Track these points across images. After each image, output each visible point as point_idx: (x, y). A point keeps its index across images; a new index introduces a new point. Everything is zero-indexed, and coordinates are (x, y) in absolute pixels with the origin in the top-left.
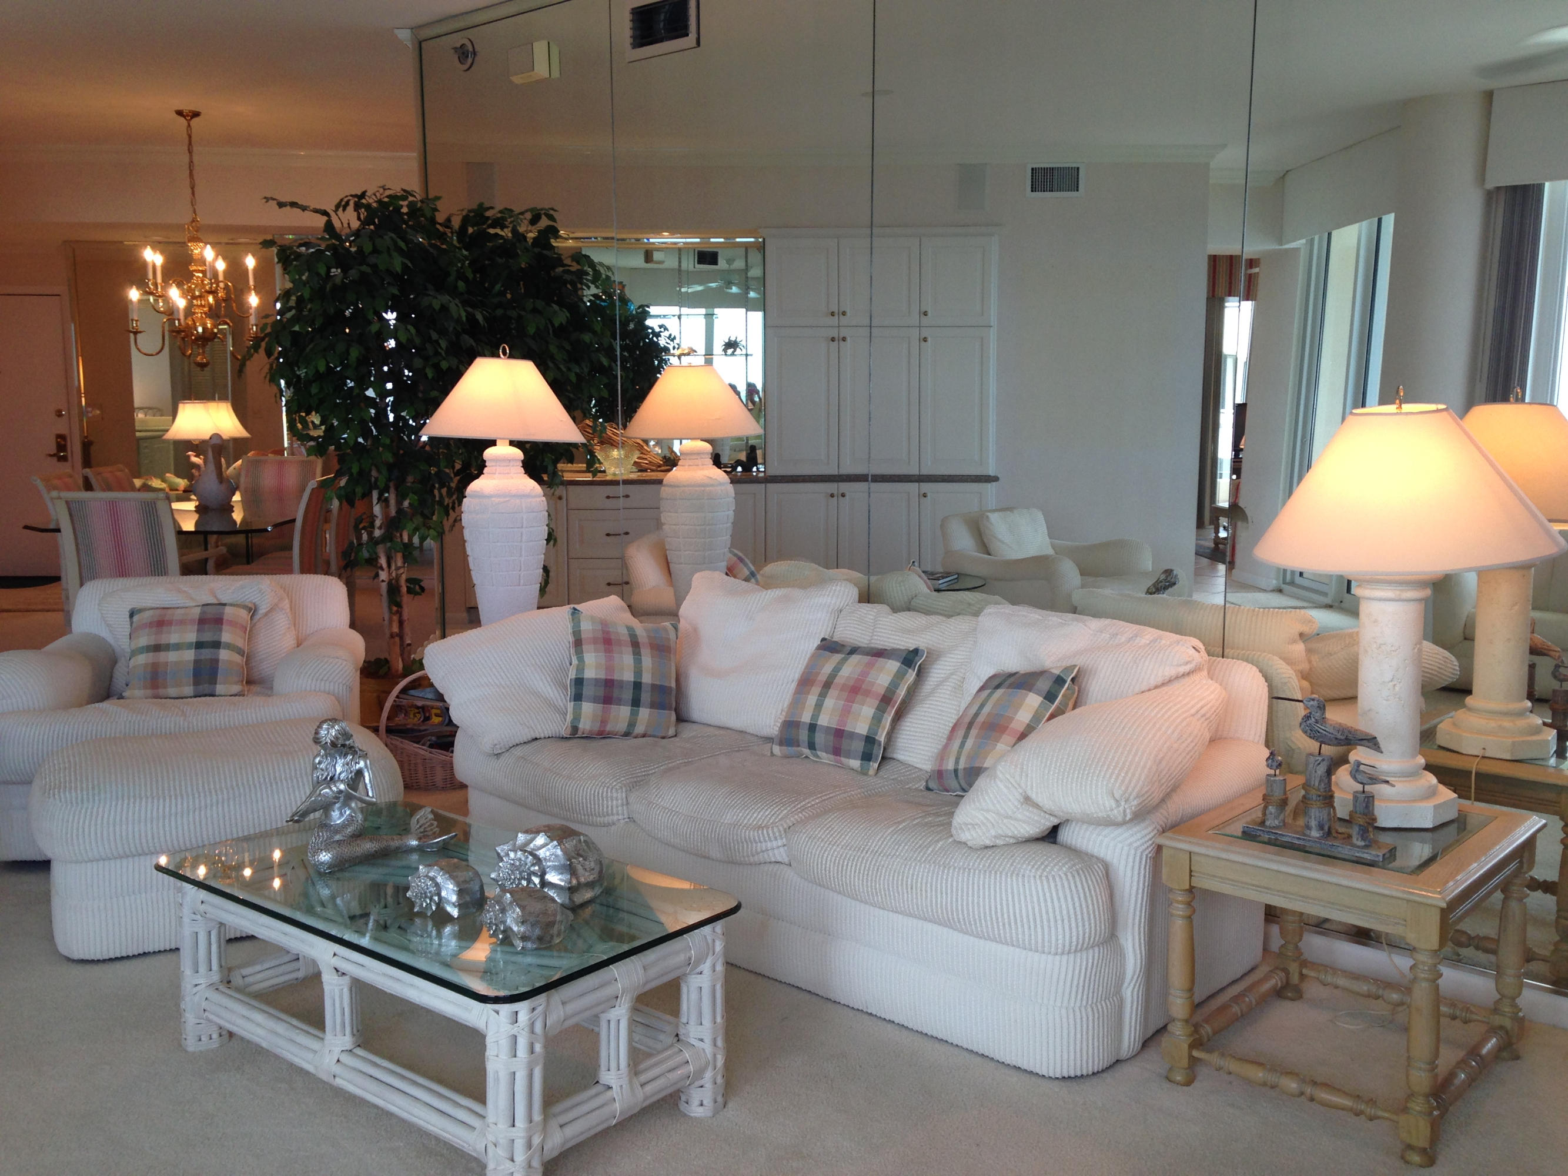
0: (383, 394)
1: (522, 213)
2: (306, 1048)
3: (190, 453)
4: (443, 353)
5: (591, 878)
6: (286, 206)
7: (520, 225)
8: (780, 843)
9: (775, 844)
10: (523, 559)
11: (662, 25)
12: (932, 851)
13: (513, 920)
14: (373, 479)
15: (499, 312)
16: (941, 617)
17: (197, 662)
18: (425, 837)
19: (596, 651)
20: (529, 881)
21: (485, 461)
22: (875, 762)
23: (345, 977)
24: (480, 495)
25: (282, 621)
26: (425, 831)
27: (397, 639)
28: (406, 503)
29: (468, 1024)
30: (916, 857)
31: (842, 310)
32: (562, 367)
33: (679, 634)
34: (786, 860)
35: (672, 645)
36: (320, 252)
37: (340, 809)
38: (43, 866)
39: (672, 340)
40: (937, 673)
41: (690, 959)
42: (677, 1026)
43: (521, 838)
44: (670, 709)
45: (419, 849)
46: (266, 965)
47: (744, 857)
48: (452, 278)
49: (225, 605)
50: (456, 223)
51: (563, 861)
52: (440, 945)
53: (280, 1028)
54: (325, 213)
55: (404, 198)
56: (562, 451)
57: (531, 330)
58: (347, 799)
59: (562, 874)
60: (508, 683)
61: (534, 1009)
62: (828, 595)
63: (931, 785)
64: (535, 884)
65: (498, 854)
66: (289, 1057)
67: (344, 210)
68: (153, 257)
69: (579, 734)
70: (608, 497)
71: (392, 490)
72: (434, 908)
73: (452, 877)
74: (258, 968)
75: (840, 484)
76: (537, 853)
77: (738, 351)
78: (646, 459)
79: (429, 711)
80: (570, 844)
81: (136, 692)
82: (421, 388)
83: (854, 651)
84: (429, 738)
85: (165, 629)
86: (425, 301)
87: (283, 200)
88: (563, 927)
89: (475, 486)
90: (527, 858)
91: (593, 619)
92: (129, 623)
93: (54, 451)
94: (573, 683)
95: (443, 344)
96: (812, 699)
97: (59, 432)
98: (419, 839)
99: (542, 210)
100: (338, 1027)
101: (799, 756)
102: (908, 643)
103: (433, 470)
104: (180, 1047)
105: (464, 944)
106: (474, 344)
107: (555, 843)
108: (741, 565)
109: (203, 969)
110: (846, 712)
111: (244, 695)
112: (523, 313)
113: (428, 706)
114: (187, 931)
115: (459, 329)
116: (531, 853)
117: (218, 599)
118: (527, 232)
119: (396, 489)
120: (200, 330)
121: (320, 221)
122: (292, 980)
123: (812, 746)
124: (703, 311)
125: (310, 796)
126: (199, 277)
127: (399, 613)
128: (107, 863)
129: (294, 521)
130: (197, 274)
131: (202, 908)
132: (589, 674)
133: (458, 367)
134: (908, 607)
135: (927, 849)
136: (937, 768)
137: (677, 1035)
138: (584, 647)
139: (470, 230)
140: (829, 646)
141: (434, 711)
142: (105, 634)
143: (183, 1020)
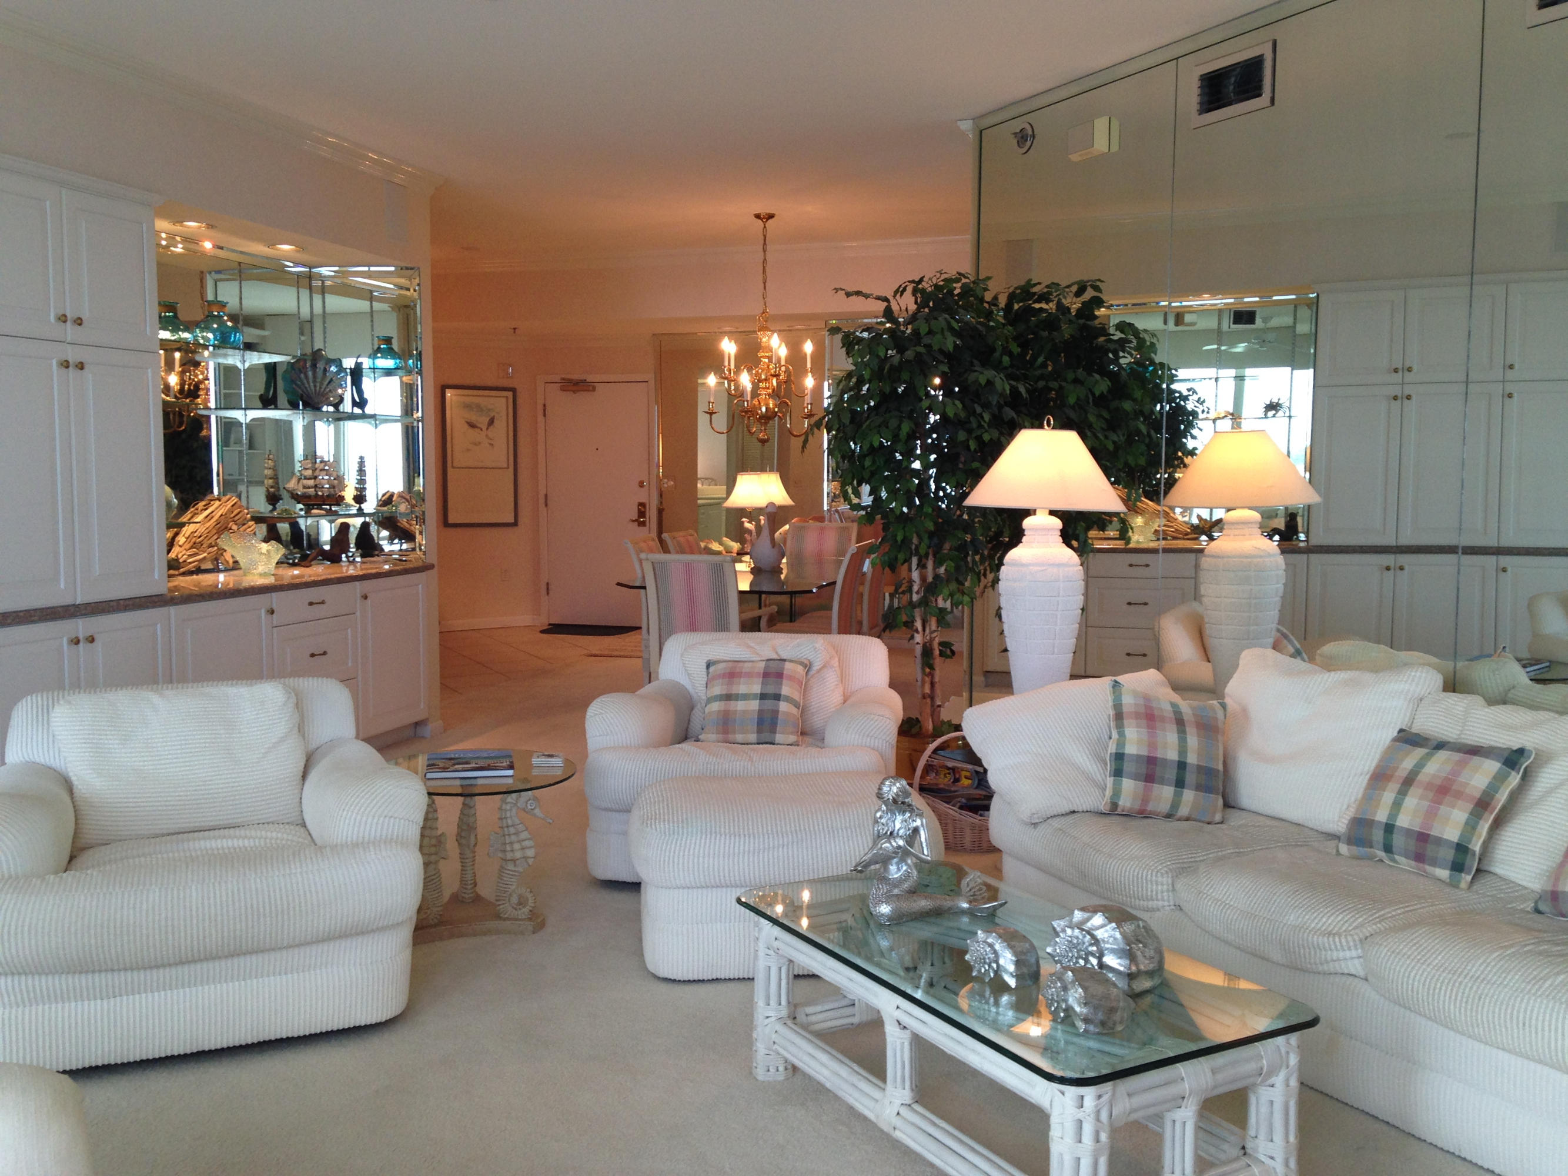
0: (926, 466)
1: (1068, 287)
2: (867, 1095)
3: (744, 519)
4: (986, 426)
5: (1151, 967)
6: (852, 295)
7: (1065, 298)
8: (1354, 953)
9: (1348, 954)
10: (1058, 628)
11: (1231, 88)
12: (1551, 985)
13: (1075, 998)
14: (913, 547)
15: (1041, 384)
16: (1552, 714)
17: (761, 712)
18: (975, 900)
19: (1138, 726)
20: (1087, 961)
21: (1024, 530)
22: (1469, 873)
23: (906, 1031)
24: (1015, 564)
25: (831, 678)
26: (974, 895)
27: (928, 701)
28: (942, 570)
29: (1030, 1099)
30: (1530, 990)
31: (1407, 365)
32: (1099, 435)
33: (1228, 715)
34: (1362, 974)
35: (1220, 725)
36: (879, 335)
37: (898, 864)
38: (635, 887)
39: (1201, 404)
40: (1546, 779)
41: (1262, 1069)
42: (1244, 1138)
43: (1078, 915)
44: (1217, 794)
45: (970, 912)
46: (827, 1007)
47: (1311, 964)
48: (997, 354)
49: (784, 660)
50: (1002, 301)
51: (1122, 945)
52: (997, 1013)
53: (844, 1071)
54: (886, 300)
55: (958, 280)
56: (1098, 520)
57: (1072, 400)
58: (903, 854)
59: (1120, 958)
60: (1046, 752)
61: (1100, 1097)
62: (1406, 682)
63: (1542, 907)
64: (1092, 965)
65: (1054, 929)
66: (851, 1101)
67: (901, 296)
68: (728, 347)
69: (1119, 811)
70: (1131, 565)
71: (931, 557)
72: (992, 975)
73: (1011, 947)
74: (819, 1008)
75: (1398, 555)
76: (1096, 933)
77: (1280, 413)
78: (1172, 527)
79: (959, 772)
80: (1129, 927)
81: (709, 736)
82: (963, 459)
83: (1441, 746)
84: (959, 799)
85: (736, 680)
86: (972, 377)
87: (849, 290)
88: (1125, 1015)
89: (1014, 554)
90: (1084, 937)
91: (1135, 694)
92: (705, 673)
93: (635, 517)
94: (1113, 759)
95: (987, 417)
96: (1388, 797)
97: (641, 501)
98: (970, 902)
99: (1088, 281)
100: (899, 1080)
101: (1371, 858)
102: (1511, 741)
103: (968, 538)
104: (750, 1074)
105: (1021, 1016)
106: (1015, 416)
107: (1114, 925)
108: (1285, 642)
109: (773, 1002)
110: (1431, 814)
111: (798, 745)
112: (1064, 384)
113: (958, 768)
114: (762, 964)
115: (1002, 402)
116: (1089, 933)
117: (778, 655)
118: (1072, 303)
119: (934, 556)
120: (764, 409)
121: (881, 306)
122: (847, 1024)
123: (1388, 849)
124: (1232, 372)
125: (872, 849)
126: (764, 363)
127: (931, 675)
128: (690, 891)
129: (834, 583)
130: (764, 360)
131: (776, 944)
132: (1131, 749)
133: (999, 439)
134: (1503, 700)
135: (1544, 983)
136: (1549, 888)
137: (1243, 1148)
138: (1126, 722)
139: (1016, 307)
140: (1407, 738)
141: (964, 773)
142: (684, 681)
143: (754, 1048)
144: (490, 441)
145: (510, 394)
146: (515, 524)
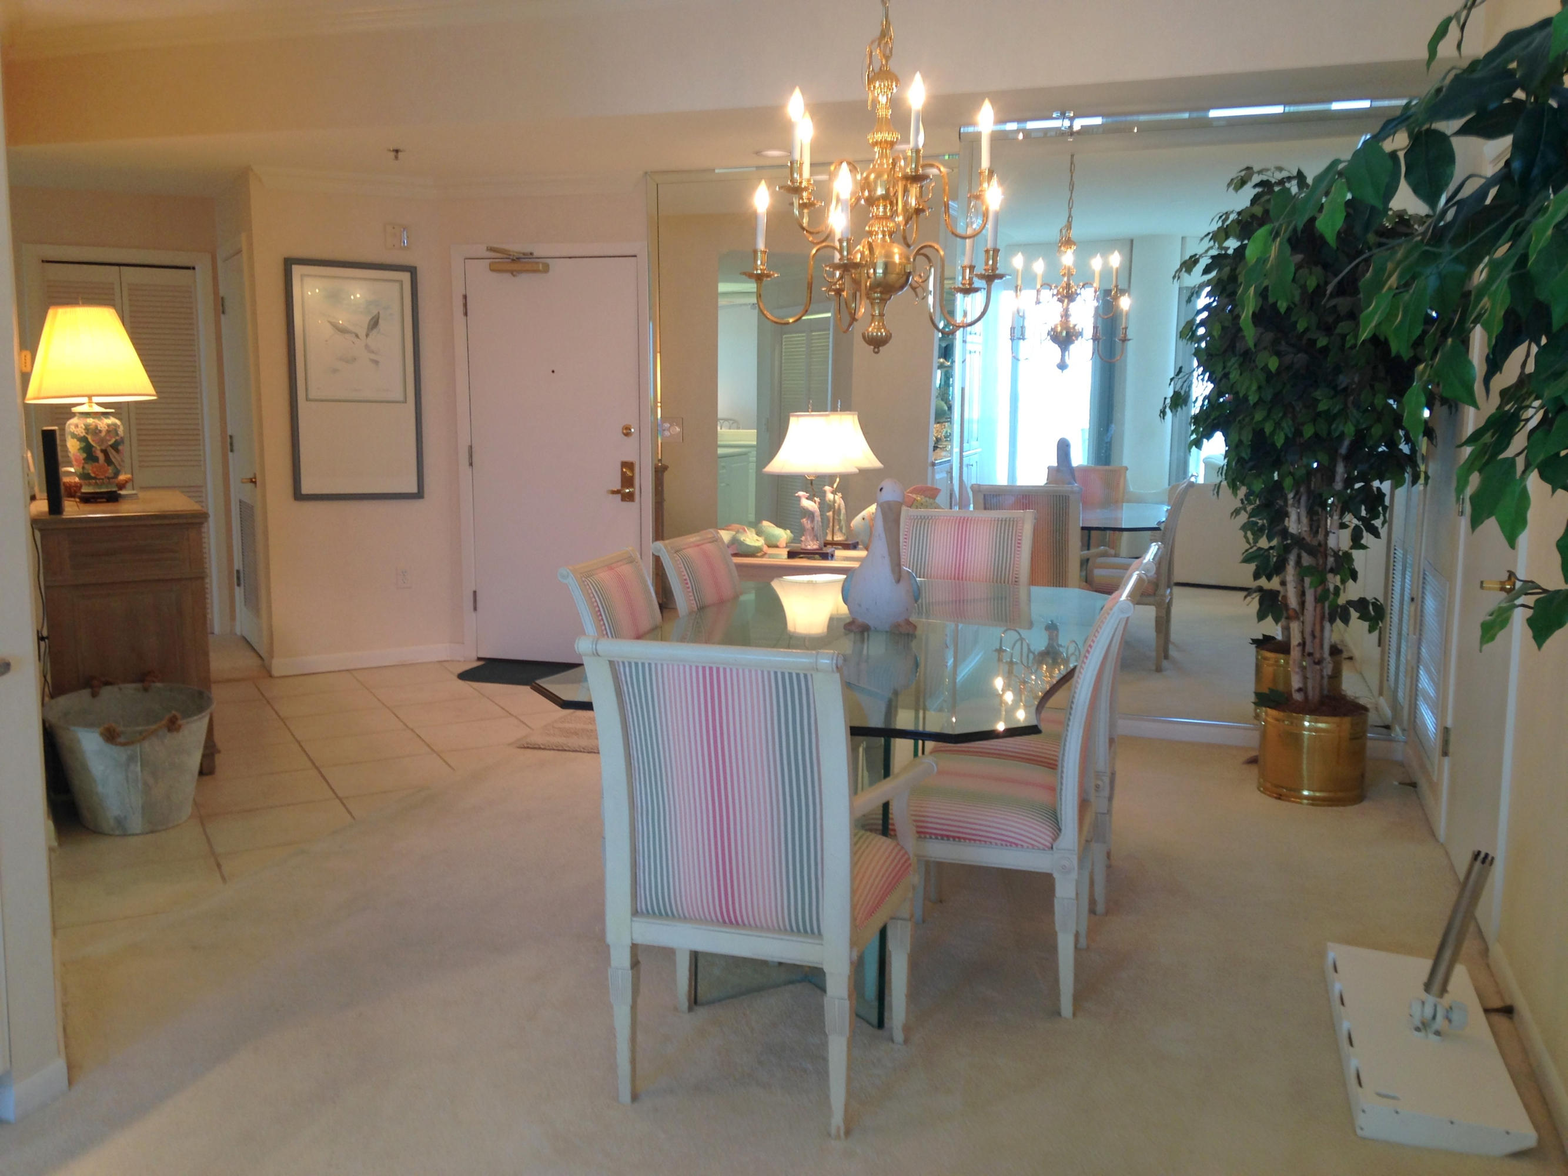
93: (617, 486)
97: (626, 459)
120: (880, 266)
144: (373, 356)
145: (406, 277)
146: (419, 495)
